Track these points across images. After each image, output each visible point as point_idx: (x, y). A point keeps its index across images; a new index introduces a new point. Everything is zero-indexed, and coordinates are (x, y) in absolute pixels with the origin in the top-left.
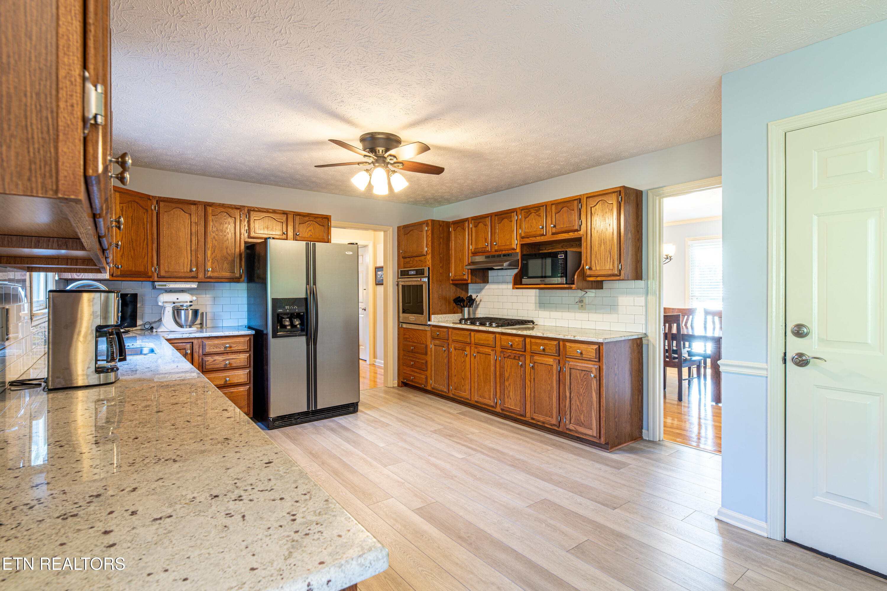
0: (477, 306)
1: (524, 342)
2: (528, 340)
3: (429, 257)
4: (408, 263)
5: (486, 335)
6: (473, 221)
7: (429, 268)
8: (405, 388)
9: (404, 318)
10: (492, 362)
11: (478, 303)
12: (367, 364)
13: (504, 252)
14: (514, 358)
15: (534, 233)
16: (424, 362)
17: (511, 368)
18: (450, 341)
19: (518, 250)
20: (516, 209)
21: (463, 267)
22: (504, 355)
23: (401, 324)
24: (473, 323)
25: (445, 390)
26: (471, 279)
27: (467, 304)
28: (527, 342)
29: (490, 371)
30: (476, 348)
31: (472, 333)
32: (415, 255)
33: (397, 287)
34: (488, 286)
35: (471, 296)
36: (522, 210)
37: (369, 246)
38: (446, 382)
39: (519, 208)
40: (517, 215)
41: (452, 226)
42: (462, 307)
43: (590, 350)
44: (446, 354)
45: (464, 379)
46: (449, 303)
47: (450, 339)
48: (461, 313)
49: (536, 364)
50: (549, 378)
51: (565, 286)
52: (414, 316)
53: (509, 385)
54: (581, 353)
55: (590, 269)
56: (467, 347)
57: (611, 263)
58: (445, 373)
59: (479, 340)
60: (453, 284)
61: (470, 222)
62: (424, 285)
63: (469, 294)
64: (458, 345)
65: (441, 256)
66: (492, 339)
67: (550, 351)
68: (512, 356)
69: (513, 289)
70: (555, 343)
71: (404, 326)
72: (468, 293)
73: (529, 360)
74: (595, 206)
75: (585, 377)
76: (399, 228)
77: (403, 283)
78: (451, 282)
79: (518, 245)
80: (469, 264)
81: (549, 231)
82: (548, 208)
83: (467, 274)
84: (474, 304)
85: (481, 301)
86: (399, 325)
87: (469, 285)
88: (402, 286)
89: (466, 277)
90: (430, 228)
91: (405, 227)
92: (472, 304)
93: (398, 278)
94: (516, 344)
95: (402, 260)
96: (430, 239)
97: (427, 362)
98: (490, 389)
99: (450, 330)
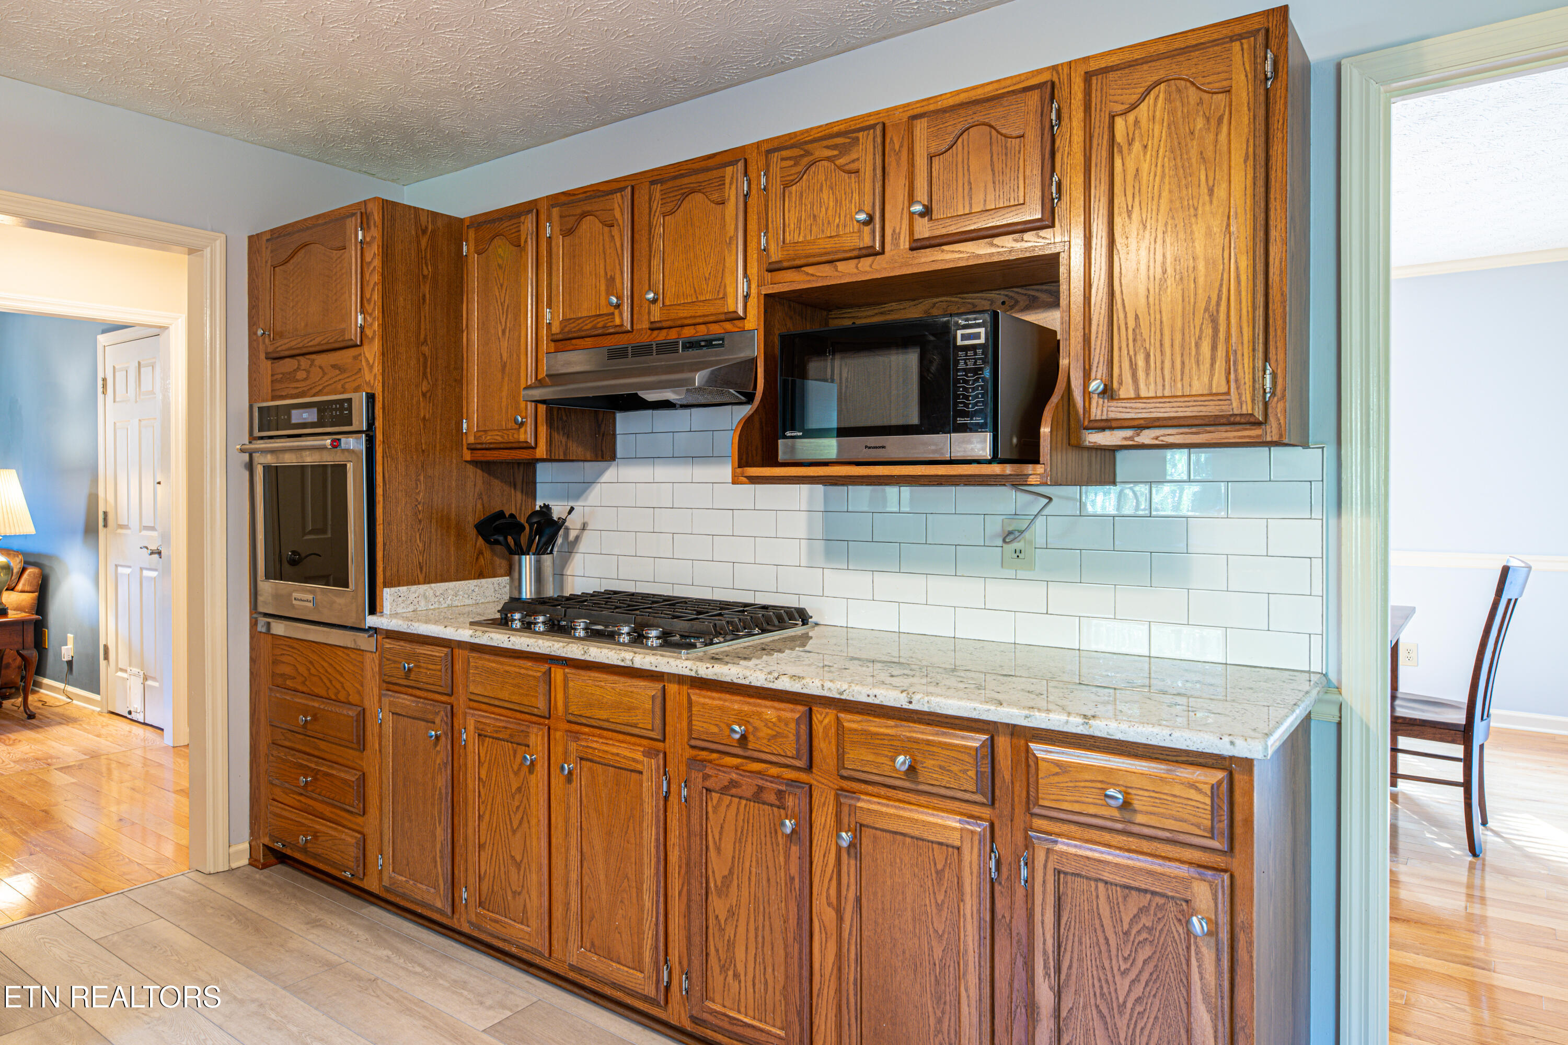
0: (572, 546)
1: (804, 728)
2: (823, 719)
3: (372, 352)
4: (290, 377)
5: (623, 684)
6: (555, 211)
7: (371, 398)
8: (279, 872)
9: (277, 596)
10: (650, 806)
11: (572, 535)
12: (166, 747)
13: (688, 332)
14: (757, 796)
15: (829, 245)
16: (351, 777)
17: (739, 840)
18: (460, 701)
19: (754, 321)
20: (743, 148)
21: (514, 396)
22: (706, 777)
23: (262, 620)
24: (557, 628)
25: (439, 904)
26: (550, 442)
27: (531, 541)
28: (818, 729)
29: (641, 845)
30: (576, 736)
31: (558, 674)
32: (316, 341)
33: (247, 474)
34: (611, 473)
35: (546, 509)
36: (769, 152)
37: (172, 329)
38: (441, 869)
39: (758, 144)
40: (746, 174)
41: (472, 234)
42: (512, 552)
43: (1178, 790)
44: (442, 752)
45: (518, 866)
46: (460, 535)
47: (460, 689)
48: (509, 573)
49: (867, 832)
50: (939, 907)
51: (996, 469)
52: (311, 592)
53: (731, 913)
54: (1126, 805)
55: (1108, 392)
56: (534, 729)
57: (1220, 364)
58: (439, 831)
59: (590, 705)
60: (475, 463)
61: (543, 217)
62: (350, 466)
63: (539, 503)
64: (491, 721)
65: (425, 349)
66: (648, 706)
67: (946, 780)
68: (748, 786)
69: (734, 482)
70: (976, 740)
71: (279, 628)
72: (534, 498)
73: (831, 809)
74: (1133, 107)
75: (1145, 921)
76: (253, 241)
77: (269, 459)
78: (467, 456)
79: (753, 302)
80: (540, 383)
81: (896, 236)
82: (895, 139)
83: (530, 422)
84: (560, 541)
85: (584, 528)
86: (254, 624)
87: (540, 467)
88: (267, 468)
89: (526, 435)
90: (375, 232)
91: (278, 235)
92: (552, 539)
93: (252, 438)
94: (765, 732)
95: (266, 366)
96: (376, 278)
97: (364, 777)
98: (640, 921)
99: (459, 653)
